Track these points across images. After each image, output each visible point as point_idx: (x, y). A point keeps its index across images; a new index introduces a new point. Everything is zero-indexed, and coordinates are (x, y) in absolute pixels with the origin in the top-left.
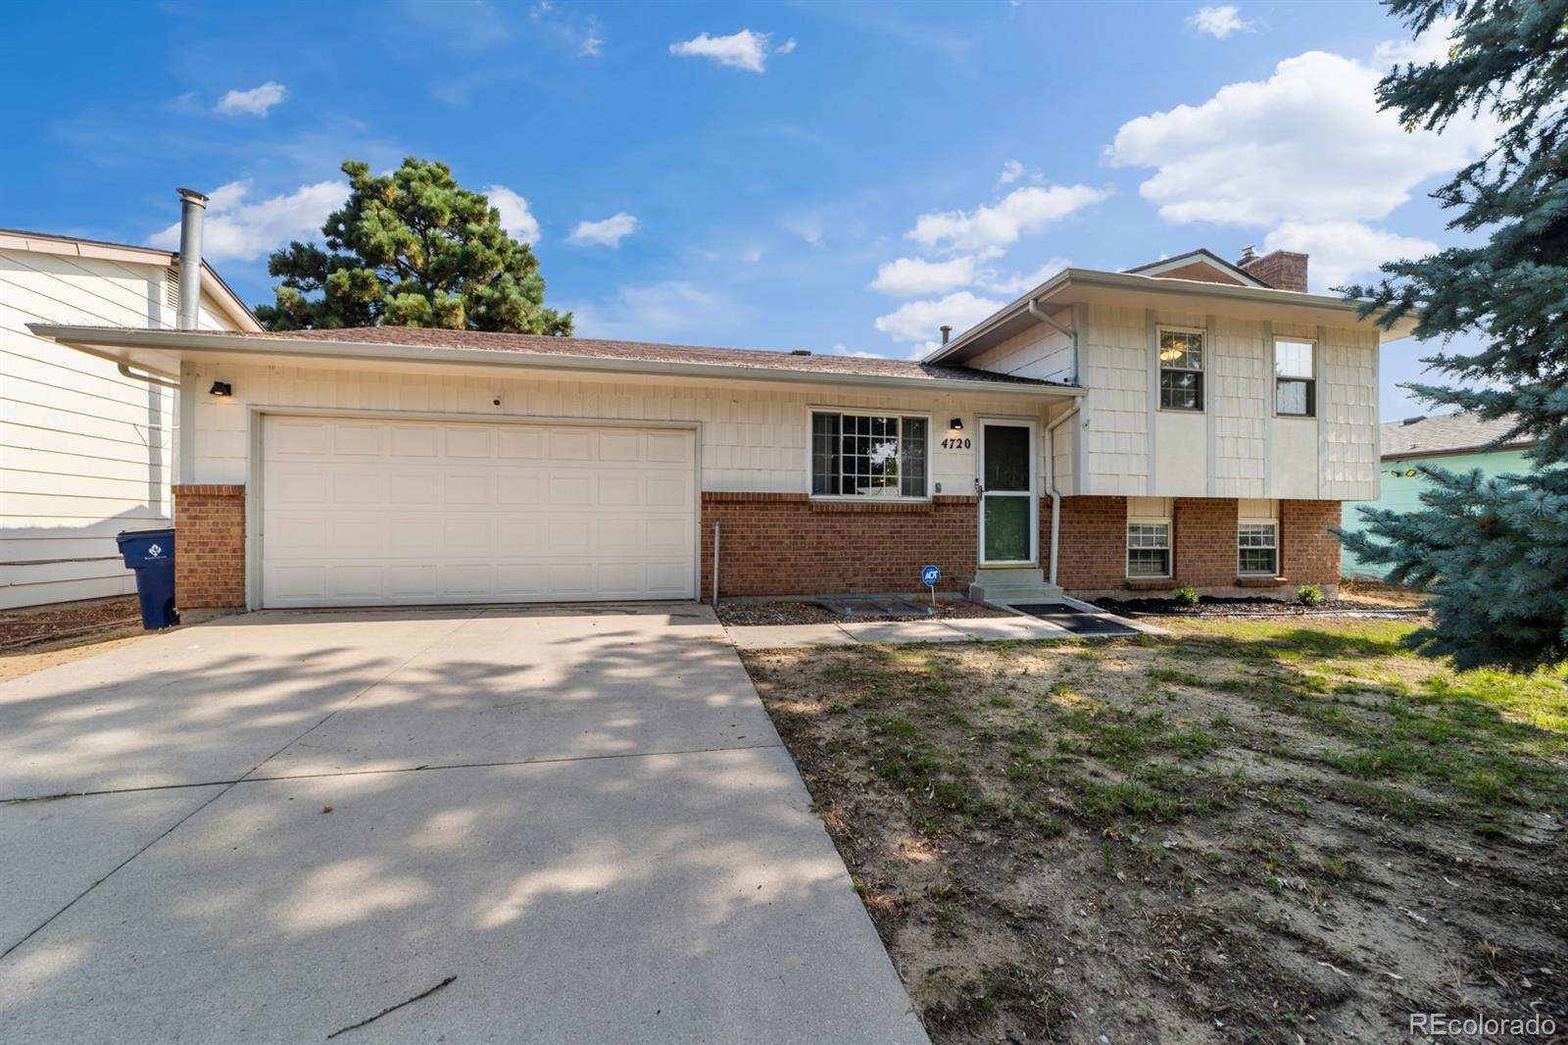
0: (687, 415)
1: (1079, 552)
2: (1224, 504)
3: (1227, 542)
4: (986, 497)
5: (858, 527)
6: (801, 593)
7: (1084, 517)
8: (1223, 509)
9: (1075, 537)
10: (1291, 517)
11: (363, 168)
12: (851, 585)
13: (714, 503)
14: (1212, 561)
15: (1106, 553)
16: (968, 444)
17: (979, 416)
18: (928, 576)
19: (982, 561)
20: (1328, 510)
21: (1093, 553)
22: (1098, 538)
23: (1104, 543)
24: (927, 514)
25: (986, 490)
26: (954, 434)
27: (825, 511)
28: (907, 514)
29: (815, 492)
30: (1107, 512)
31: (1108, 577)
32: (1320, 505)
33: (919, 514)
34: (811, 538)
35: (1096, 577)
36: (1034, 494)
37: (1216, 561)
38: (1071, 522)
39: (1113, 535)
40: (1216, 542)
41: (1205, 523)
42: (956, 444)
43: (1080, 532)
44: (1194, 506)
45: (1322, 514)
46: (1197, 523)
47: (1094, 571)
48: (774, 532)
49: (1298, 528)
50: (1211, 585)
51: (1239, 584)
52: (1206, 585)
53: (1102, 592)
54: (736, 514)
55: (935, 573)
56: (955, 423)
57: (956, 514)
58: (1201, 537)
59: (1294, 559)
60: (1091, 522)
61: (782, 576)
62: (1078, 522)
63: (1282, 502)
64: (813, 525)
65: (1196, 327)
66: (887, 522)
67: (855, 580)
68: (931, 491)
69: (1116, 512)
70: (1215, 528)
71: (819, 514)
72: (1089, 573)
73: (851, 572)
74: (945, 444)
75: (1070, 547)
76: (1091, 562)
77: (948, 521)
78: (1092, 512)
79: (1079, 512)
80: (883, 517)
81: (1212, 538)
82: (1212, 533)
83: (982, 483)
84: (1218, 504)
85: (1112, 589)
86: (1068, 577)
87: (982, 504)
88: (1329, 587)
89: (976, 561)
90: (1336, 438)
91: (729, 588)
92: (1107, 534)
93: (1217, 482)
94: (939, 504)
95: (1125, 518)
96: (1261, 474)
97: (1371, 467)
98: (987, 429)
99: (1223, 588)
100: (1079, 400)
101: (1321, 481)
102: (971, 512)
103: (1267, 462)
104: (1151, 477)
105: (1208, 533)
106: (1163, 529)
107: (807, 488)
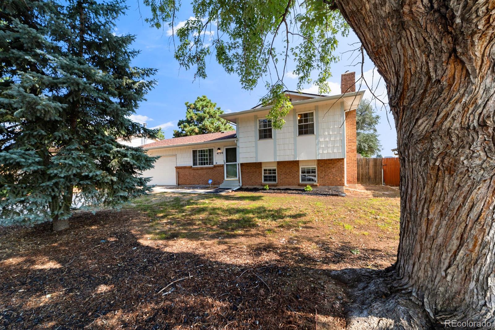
0: (174, 153)
1: (248, 176)
2: (294, 162)
3: (295, 173)
4: (226, 164)
5: (200, 172)
7: (249, 168)
10: (321, 165)
11: (188, 103)
13: (177, 168)
14: (290, 178)
16: (222, 153)
17: (225, 146)
19: (226, 179)
21: (252, 176)
22: (253, 173)
23: (255, 174)
24: (213, 169)
25: (227, 162)
26: (219, 151)
27: (194, 169)
29: (193, 165)
30: (256, 166)
31: (256, 183)
32: (334, 160)
33: (211, 169)
34: (192, 174)
36: (237, 163)
38: (246, 169)
39: (258, 172)
40: (291, 173)
41: (287, 168)
42: (220, 153)
43: (248, 172)
44: (283, 163)
45: (335, 163)
46: (284, 168)
47: (252, 181)
49: (324, 168)
50: (289, 185)
51: (299, 185)
54: (180, 170)
56: (219, 149)
57: (219, 169)
58: (285, 172)
59: (323, 178)
60: (251, 169)
61: (188, 181)
63: (318, 160)
64: (192, 172)
66: (205, 171)
68: (214, 164)
69: (258, 166)
70: (290, 169)
74: (217, 153)
75: (246, 175)
76: (252, 179)
77: (217, 170)
78: (251, 166)
83: (225, 161)
85: (258, 186)
86: (246, 182)
87: (225, 166)
88: (339, 187)
89: (224, 178)
90: (324, 139)
91: (180, 183)
92: (256, 172)
93: (277, 157)
94: (215, 167)
95: (261, 167)
96: (293, 154)
97: (341, 147)
98: (226, 149)
99: (294, 186)
100: (236, 141)
101: (317, 154)
102: (222, 168)
103: (295, 150)
104: (256, 157)
105: (288, 171)
106: (275, 170)
107: (192, 165)
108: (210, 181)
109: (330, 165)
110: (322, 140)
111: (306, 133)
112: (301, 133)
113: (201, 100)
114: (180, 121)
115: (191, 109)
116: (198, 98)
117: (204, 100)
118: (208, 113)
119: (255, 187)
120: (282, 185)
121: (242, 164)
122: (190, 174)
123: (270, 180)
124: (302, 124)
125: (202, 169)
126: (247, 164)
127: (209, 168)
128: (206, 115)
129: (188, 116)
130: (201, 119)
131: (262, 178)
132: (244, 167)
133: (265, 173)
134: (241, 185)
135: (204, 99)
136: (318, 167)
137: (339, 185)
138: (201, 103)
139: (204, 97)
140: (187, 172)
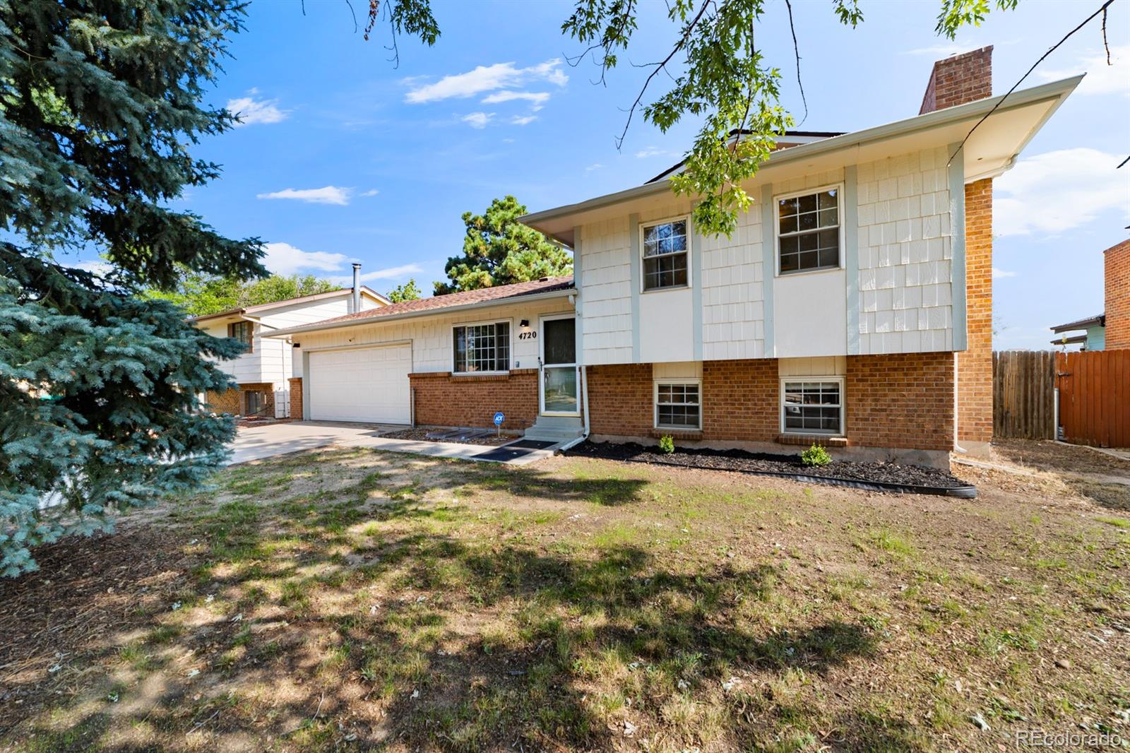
0: (407, 337)
1: (609, 407)
2: (759, 364)
3: (763, 400)
4: (545, 369)
5: (472, 389)
6: (448, 425)
7: (613, 380)
8: (757, 369)
9: (607, 395)
10: (860, 374)
11: (469, 214)
12: (470, 422)
13: (414, 377)
14: (745, 418)
15: (632, 408)
16: (535, 335)
17: (542, 315)
18: (497, 419)
19: (543, 412)
20: (925, 364)
21: (622, 407)
22: (625, 396)
23: (631, 400)
24: (507, 382)
25: (546, 362)
26: (526, 329)
27: (459, 382)
28: (497, 381)
29: (455, 371)
30: (633, 376)
31: (634, 426)
32: (911, 359)
33: (503, 381)
34: (452, 396)
35: (624, 426)
36: (576, 365)
37: (751, 418)
38: (602, 384)
39: (639, 395)
40: (749, 400)
41: (736, 382)
42: (527, 336)
43: (610, 392)
44: (722, 368)
45: (915, 369)
46: (726, 383)
47: (623, 421)
48: (437, 393)
49: (872, 385)
50: (743, 439)
51: (778, 440)
52: (739, 439)
53: (629, 437)
54: (422, 384)
55: (501, 417)
56: (525, 323)
57: (523, 381)
58: (731, 396)
59: (867, 420)
60: (619, 384)
61: (440, 415)
62: (609, 384)
63: (850, 358)
64: (452, 388)
65: (679, 215)
66: (486, 386)
67: (473, 419)
68: (512, 367)
69: (641, 376)
70: (748, 387)
71: (454, 382)
72: (618, 422)
73: (470, 415)
74: (521, 337)
75: (602, 403)
76: (620, 414)
77: (519, 385)
78: (619, 376)
79: (608, 376)
80: (484, 384)
81: (744, 396)
82: (745, 391)
83: (542, 360)
84: (751, 364)
85: (639, 436)
86: (602, 425)
87: (542, 374)
88: (931, 454)
89: (538, 411)
90: (878, 284)
91: (420, 420)
92: (633, 393)
93: (705, 346)
94: (513, 375)
95: (651, 380)
96: (760, 335)
97: (947, 310)
98: (547, 324)
99: (761, 444)
100: (571, 298)
101: (851, 335)
102: (533, 379)
103: (768, 322)
104: (635, 348)
105: (739, 392)
106: (695, 389)
107: (451, 369)
108: (499, 419)
109: (898, 375)
110: (869, 286)
111: (810, 263)
112: (787, 265)
113: (502, 207)
114: (450, 259)
115: (476, 228)
116: (494, 202)
117: (509, 208)
118: (518, 237)
119: (631, 439)
120: (719, 439)
121: (590, 369)
122: (446, 394)
123: (679, 421)
124: (793, 233)
125: (477, 380)
126: (605, 367)
127: (498, 380)
128: (512, 241)
129: (469, 247)
130: (499, 254)
131: (651, 412)
132: (596, 377)
133: (661, 399)
134: (587, 433)
135: (508, 204)
136: (847, 381)
137: (931, 449)
138: (501, 213)
139: (510, 199)
140: (439, 388)
